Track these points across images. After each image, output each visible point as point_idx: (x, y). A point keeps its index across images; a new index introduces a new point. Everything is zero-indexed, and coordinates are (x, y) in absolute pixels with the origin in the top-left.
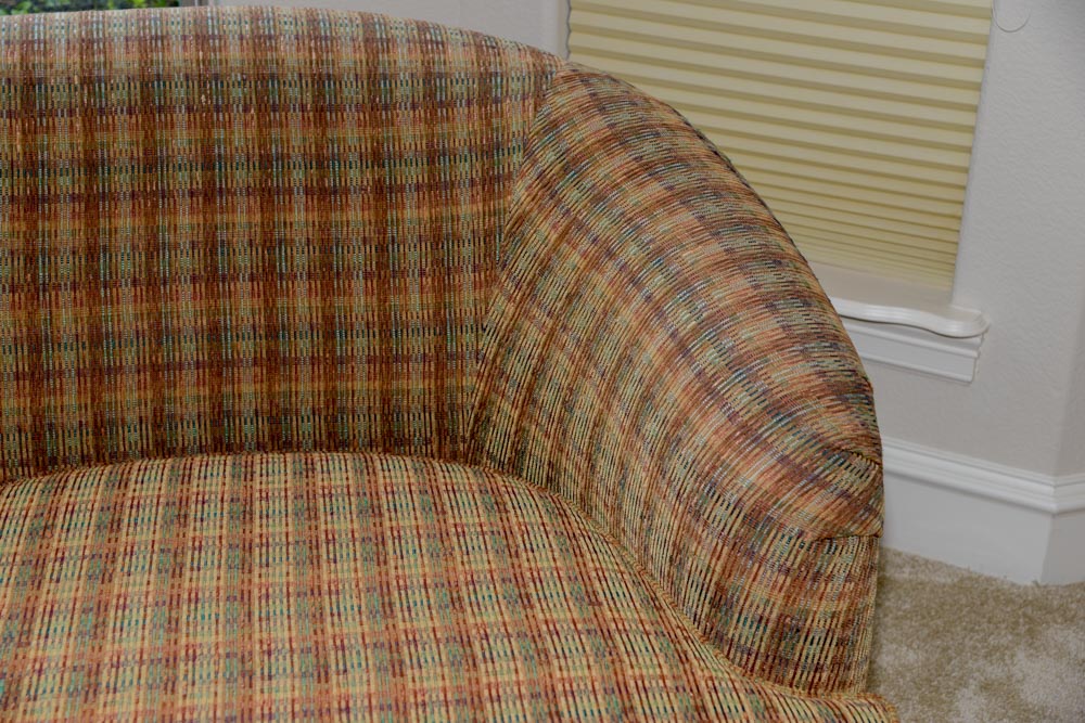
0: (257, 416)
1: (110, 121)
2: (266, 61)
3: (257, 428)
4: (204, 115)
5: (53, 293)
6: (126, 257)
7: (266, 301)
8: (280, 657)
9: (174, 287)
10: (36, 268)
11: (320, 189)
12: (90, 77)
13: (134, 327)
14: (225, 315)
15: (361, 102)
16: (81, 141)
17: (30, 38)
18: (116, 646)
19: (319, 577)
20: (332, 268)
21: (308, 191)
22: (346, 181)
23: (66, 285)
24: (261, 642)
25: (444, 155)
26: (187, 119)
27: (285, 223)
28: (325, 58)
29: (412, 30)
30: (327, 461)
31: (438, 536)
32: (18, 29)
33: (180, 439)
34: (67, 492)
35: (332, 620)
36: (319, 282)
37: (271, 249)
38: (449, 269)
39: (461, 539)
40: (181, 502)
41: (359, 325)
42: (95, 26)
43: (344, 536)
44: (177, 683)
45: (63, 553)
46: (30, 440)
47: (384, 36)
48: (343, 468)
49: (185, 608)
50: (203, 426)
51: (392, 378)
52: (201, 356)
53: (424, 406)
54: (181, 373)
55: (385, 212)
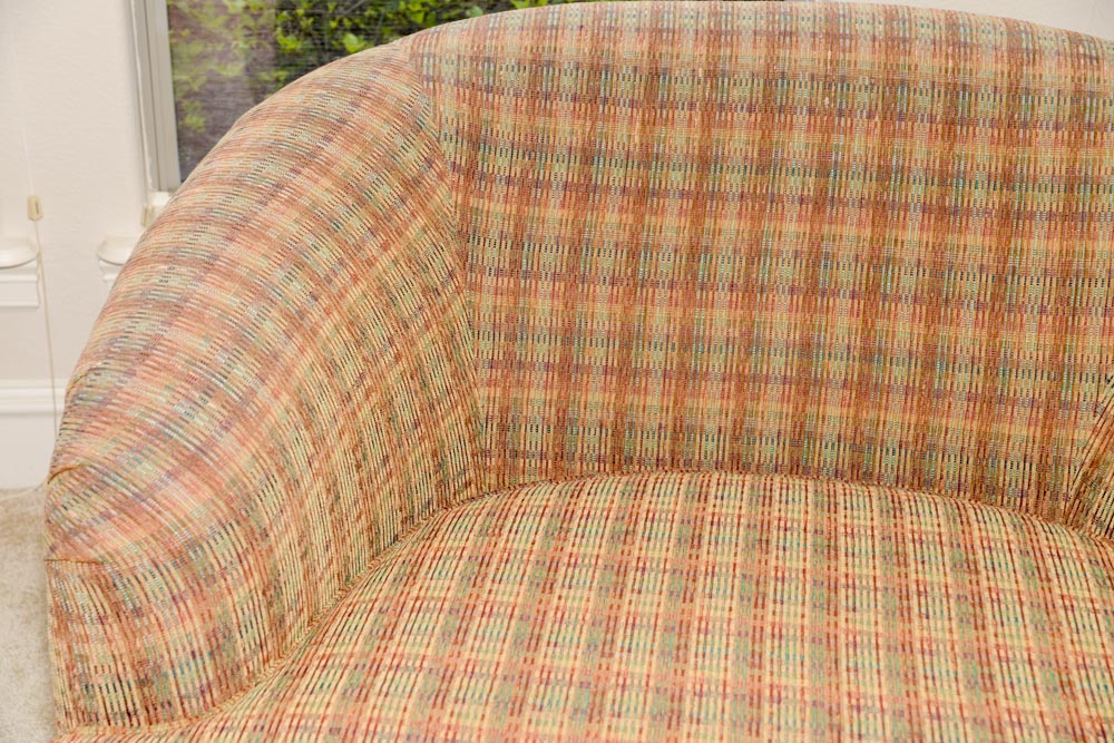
0: (839, 441)
1: (729, 118)
2: (898, 65)
3: (838, 455)
4: (826, 118)
5: (651, 290)
6: (726, 260)
7: (865, 322)
8: (871, 716)
9: (771, 296)
10: (638, 262)
11: (940, 208)
12: (715, 71)
13: (725, 334)
14: (820, 331)
15: (997, 116)
16: (697, 136)
17: (660, 26)
18: (699, 673)
19: (910, 632)
20: (940, 295)
21: (926, 209)
22: (969, 201)
23: (663, 282)
24: (849, 695)
25: (1086, 183)
26: (807, 121)
27: (896, 241)
28: (962, 67)
29: (1064, 41)
30: (916, 501)
31: (1043, 606)
32: (648, 16)
33: (757, 454)
34: (647, 498)
35: (926, 684)
36: (924, 307)
37: (878, 267)
38: (1075, 309)
39: (1070, 613)
40: (762, 526)
41: (964, 359)
42: (724, 17)
43: (936, 590)
44: (761, 725)
45: (645, 564)
46: (609, 436)
47: (1031, 47)
48: (934, 513)
49: (768, 642)
50: (781, 445)
51: (993, 420)
52: (789, 371)
53: (1025, 456)
54: (766, 387)
55: (1009, 239)
